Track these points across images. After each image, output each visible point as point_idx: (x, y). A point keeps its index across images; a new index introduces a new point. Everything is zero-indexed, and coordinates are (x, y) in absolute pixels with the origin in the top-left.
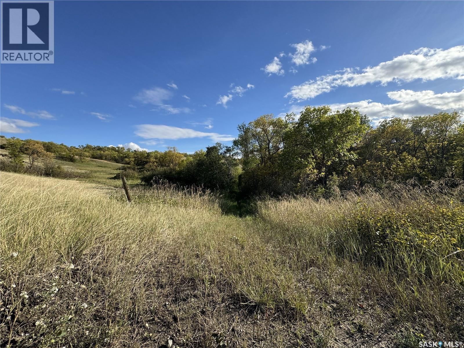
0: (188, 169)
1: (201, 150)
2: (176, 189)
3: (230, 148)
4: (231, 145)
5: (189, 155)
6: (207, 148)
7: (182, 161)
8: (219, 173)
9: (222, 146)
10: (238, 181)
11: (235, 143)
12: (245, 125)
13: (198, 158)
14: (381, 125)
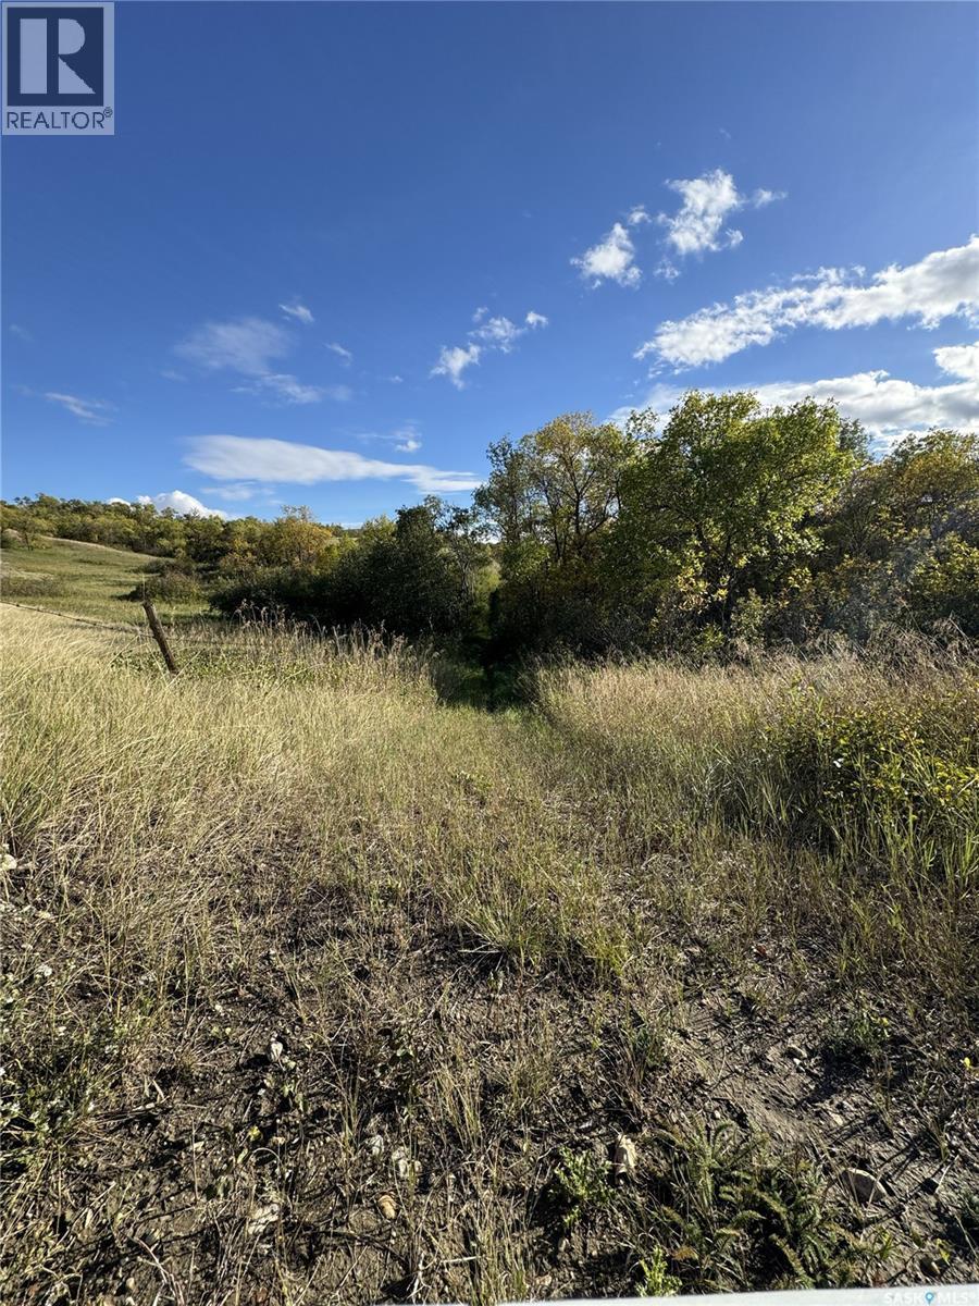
0: (344, 573)
1: (383, 518)
2: (308, 633)
3: (466, 511)
4: (468, 503)
5: (349, 531)
6: (400, 512)
7: (328, 549)
8: (432, 584)
9: (442, 506)
10: (487, 607)
11: (482, 497)
12: (510, 446)
13: (373, 542)
14: (896, 452)
